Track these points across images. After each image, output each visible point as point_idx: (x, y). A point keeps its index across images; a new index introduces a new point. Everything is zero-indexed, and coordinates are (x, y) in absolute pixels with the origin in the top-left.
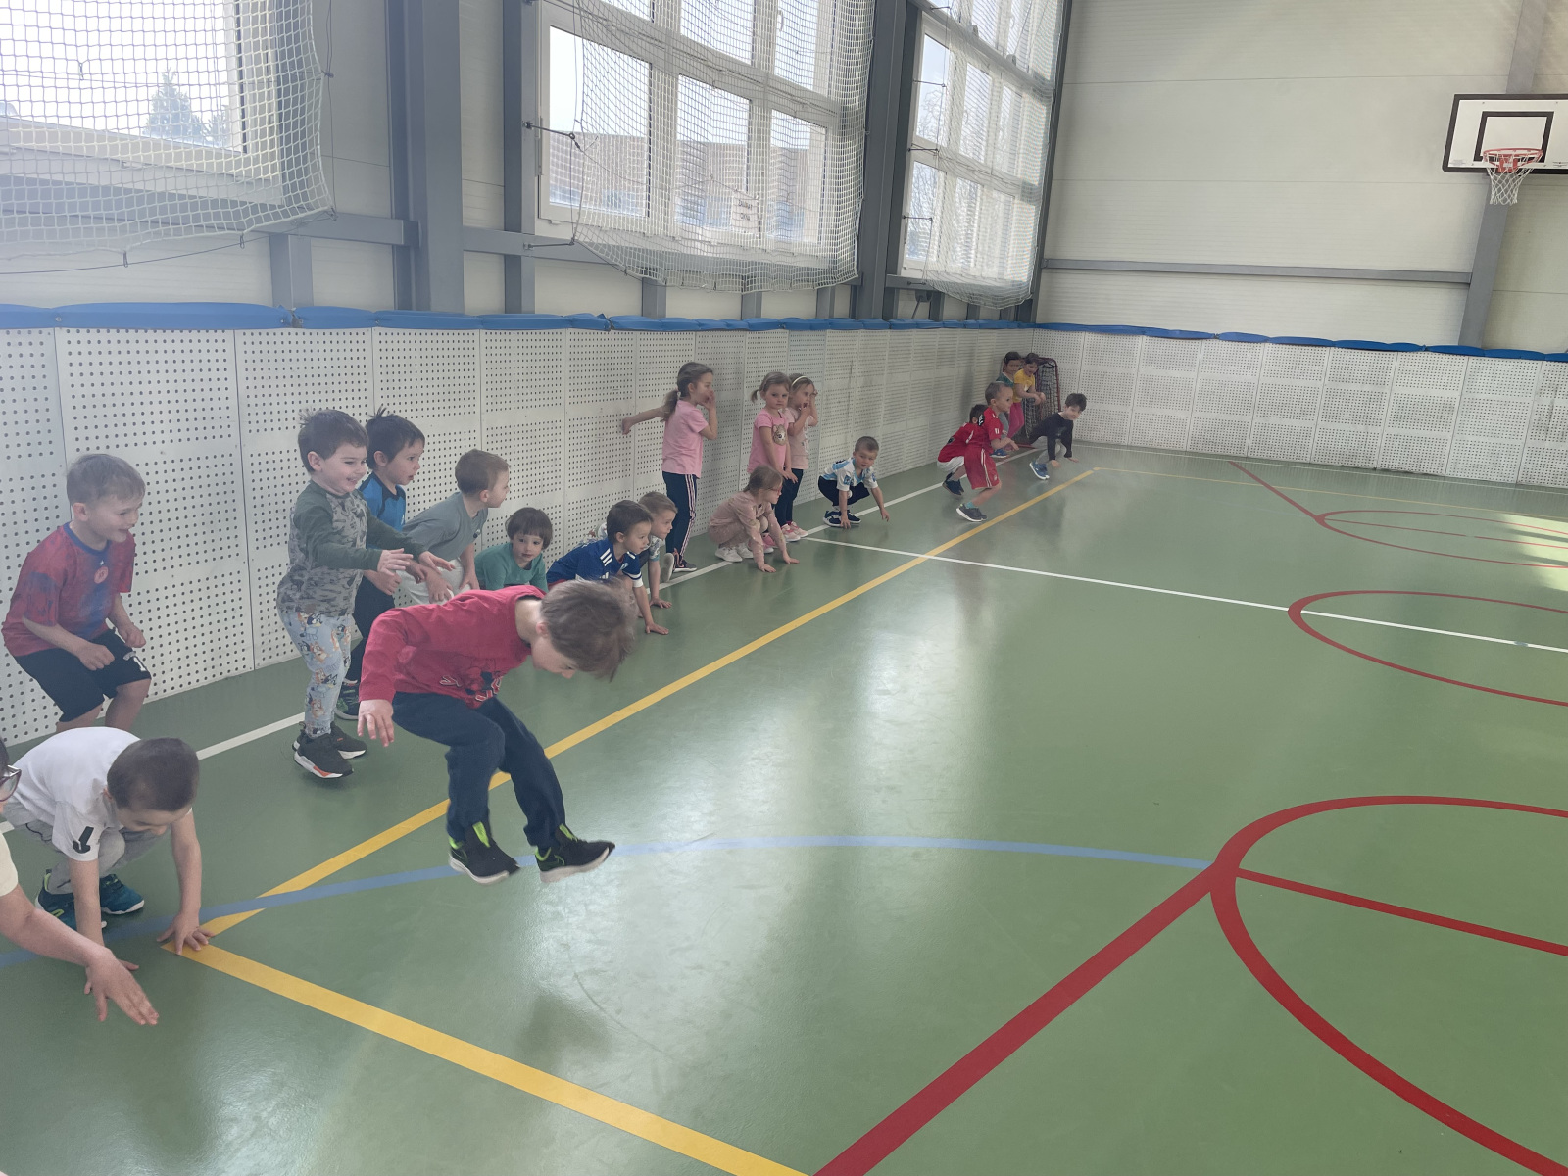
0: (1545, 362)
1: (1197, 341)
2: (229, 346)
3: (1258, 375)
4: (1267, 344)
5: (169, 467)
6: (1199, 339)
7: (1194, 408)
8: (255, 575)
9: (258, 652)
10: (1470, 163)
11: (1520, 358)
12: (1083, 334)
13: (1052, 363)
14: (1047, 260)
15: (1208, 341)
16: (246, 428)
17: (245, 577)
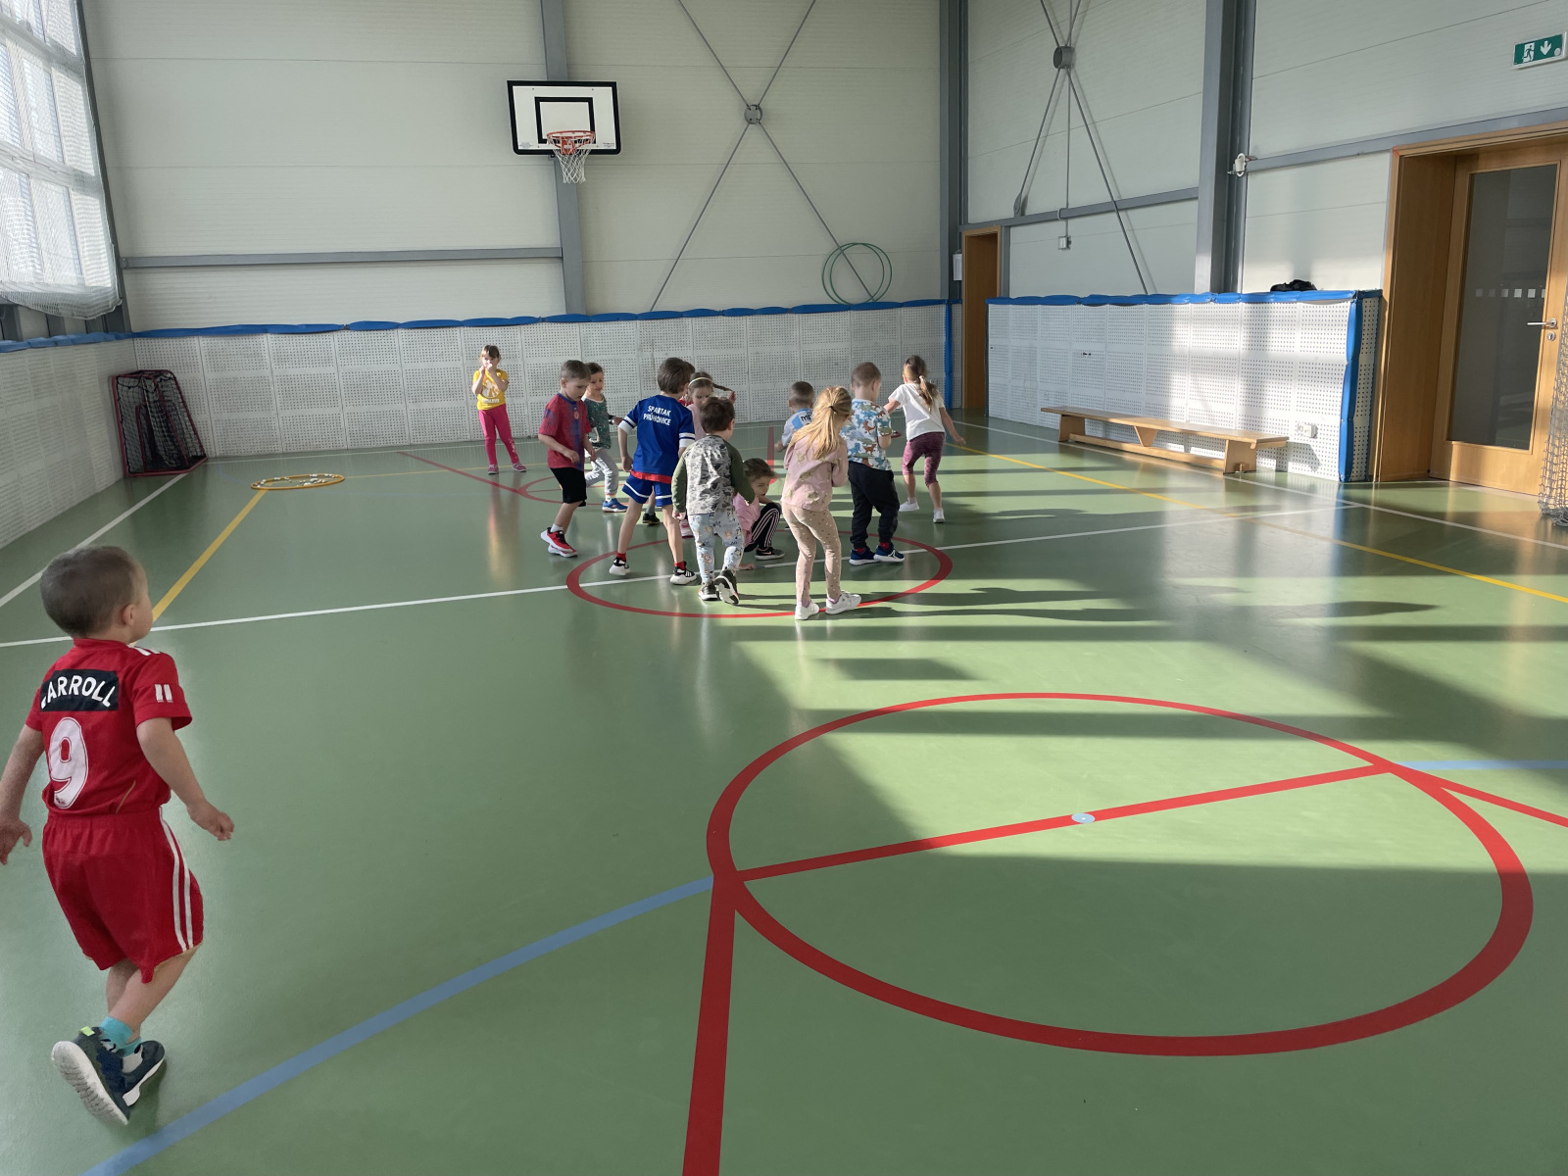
0: (638, 322)
1: (327, 334)
3: (398, 361)
4: (400, 331)
6: (328, 332)
7: (345, 404)
10: (535, 146)
11: (618, 320)
12: (196, 338)
13: (169, 375)
14: (127, 259)
15: (339, 333)
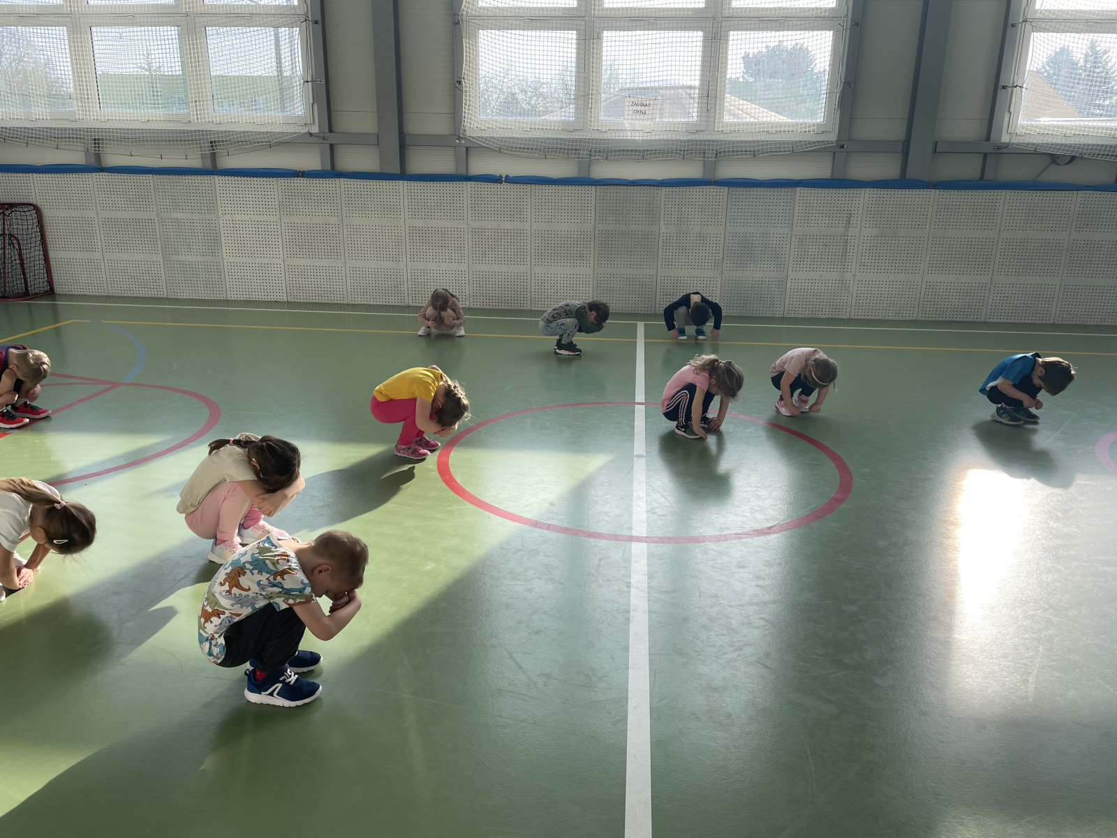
2: (275, 183)
5: (253, 223)
8: (286, 267)
9: (289, 295)
16: (282, 213)
17: (282, 266)
